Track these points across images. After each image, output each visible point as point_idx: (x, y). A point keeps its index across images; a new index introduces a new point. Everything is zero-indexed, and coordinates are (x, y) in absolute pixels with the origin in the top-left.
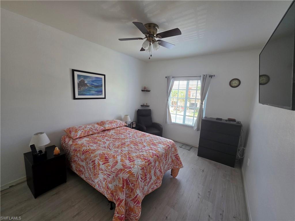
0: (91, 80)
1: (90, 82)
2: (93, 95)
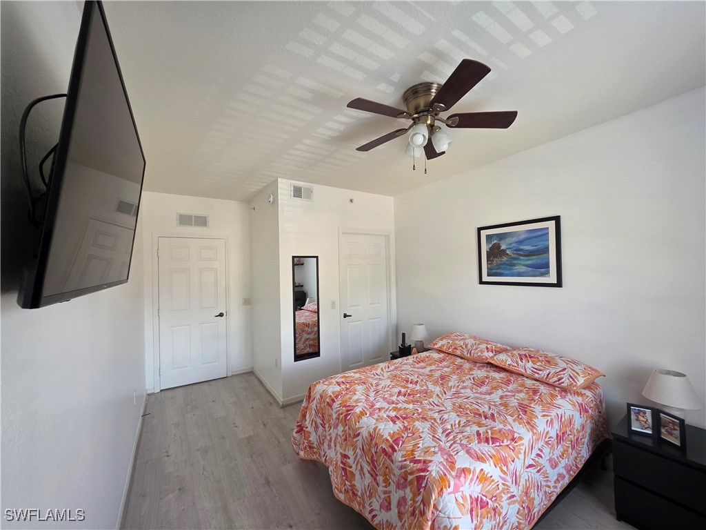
0: (515, 239)
1: (513, 245)
2: (520, 275)
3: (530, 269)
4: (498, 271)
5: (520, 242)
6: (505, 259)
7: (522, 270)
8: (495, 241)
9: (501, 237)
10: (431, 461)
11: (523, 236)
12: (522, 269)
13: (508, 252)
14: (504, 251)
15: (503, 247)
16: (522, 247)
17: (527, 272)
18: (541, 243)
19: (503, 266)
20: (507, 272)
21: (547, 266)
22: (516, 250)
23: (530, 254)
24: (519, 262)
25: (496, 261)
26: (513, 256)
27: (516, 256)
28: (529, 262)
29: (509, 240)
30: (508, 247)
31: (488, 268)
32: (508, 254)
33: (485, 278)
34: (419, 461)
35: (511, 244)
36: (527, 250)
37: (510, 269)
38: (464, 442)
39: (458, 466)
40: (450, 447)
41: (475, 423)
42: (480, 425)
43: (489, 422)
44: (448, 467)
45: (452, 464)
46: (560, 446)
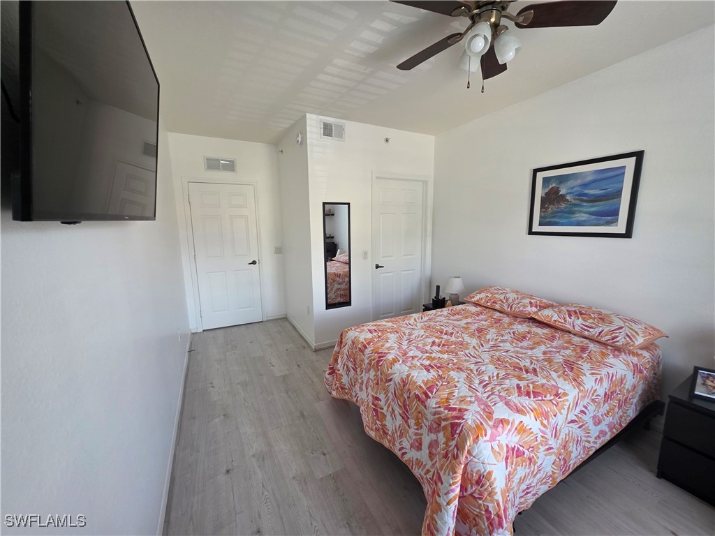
0: (579, 182)
1: (576, 189)
2: (579, 224)
3: (594, 217)
4: (552, 220)
5: (585, 185)
6: (563, 206)
7: (583, 219)
8: (554, 185)
9: (562, 179)
10: (466, 410)
11: (590, 178)
12: (584, 217)
13: (568, 197)
14: (563, 196)
15: (563, 192)
16: (586, 192)
17: (589, 221)
18: (611, 186)
19: (559, 214)
20: (564, 221)
21: (615, 213)
22: (579, 195)
23: (595, 199)
24: (581, 209)
25: (552, 208)
26: (573, 202)
27: (577, 202)
28: (593, 209)
29: (571, 183)
30: (569, 191)
31: (541, 217)
32: (567, 200)
33: (536, 228)
34: (454, 409)
35: (573, 188)
36: (592, 195)
37: (568, 218)
38: (503, 394)
39: (496, 416)
40: (487, 398)
41: (515, 376)
42: (520, 378)
43: (530, 376)
44: (485, 417)
45: (490, 414)
46: (606, 405)
